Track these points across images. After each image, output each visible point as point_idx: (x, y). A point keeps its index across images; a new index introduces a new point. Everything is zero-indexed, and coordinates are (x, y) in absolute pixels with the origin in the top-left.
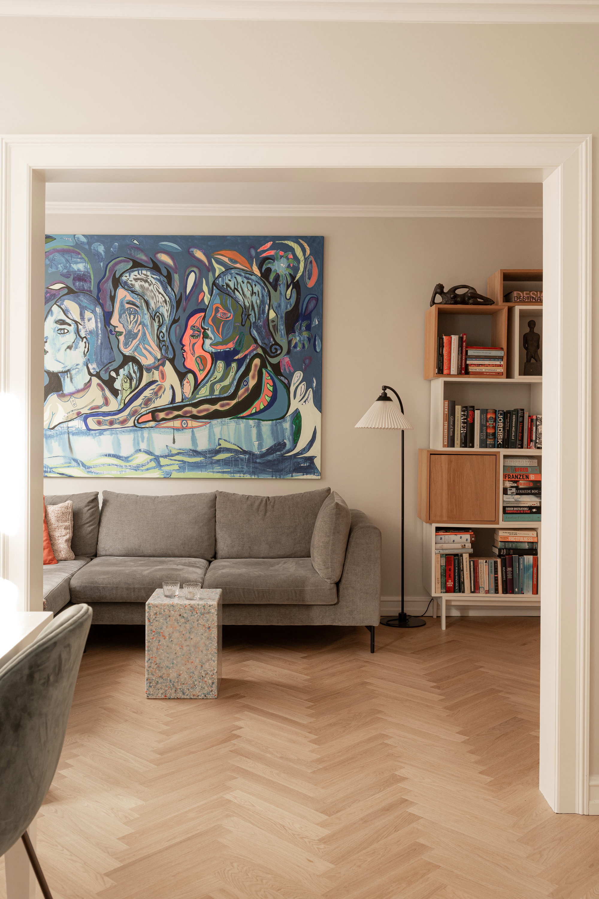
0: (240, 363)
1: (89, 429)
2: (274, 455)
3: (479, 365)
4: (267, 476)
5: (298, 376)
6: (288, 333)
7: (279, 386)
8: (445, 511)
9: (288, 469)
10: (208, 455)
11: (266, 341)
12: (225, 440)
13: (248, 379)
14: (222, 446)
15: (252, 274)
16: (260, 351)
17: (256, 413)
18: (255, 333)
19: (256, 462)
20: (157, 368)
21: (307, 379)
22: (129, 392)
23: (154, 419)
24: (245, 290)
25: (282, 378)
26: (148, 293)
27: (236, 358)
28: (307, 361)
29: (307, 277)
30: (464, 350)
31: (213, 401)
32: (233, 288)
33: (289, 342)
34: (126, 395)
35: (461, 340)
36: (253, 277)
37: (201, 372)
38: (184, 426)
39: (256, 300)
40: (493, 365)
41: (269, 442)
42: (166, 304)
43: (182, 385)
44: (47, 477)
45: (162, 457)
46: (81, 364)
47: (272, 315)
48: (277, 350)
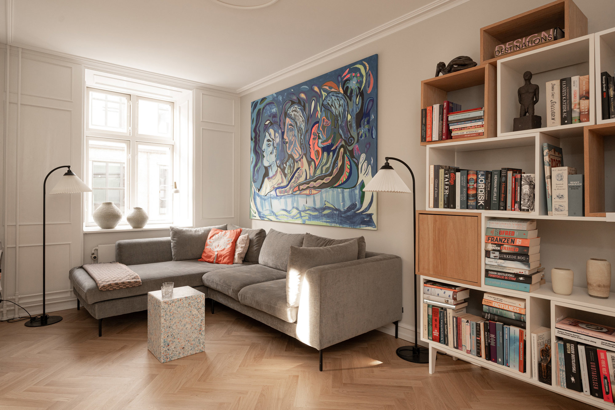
0: (334, 151)
1: (277, 196)
2: (351, 212)
3: (461, 129)
4: (347, 226)
5: (363, 156)
6: (357, 128)
7: (353, 165)
9: (358, 222)
10: (320, 211)
11: (346, 136)
12: (327, 202)
13: (338, 162)
14: (326, 206)
15: (340, 93)
17: (342, 184)
18: (341, 131)
19: (342, 217)
20: (300, 160)
21: (367, 159)
22: (290, 174)
23: (299, 190)
24: (336, 104)
25: (354, 160)
26: (297, 118)
27: (332, 149)
28: (368, 146)
29: (367, 86)
30: (445, 117)
31: (322, 178)
32: (330, 105)
33: (358, 134)
34: (289, 177)
35: (441, 108)
36: (340, 95)
37: (317, 160)
38: (311, 193)
39: (341, 109)
40: (475, 127)
41: (348, 204)
42: (303, 122)
43: (309, 169)
44: (264, 220)
45: (302, 211)
46: (275, 161)
47: (349, 117)
48: (351, 140)
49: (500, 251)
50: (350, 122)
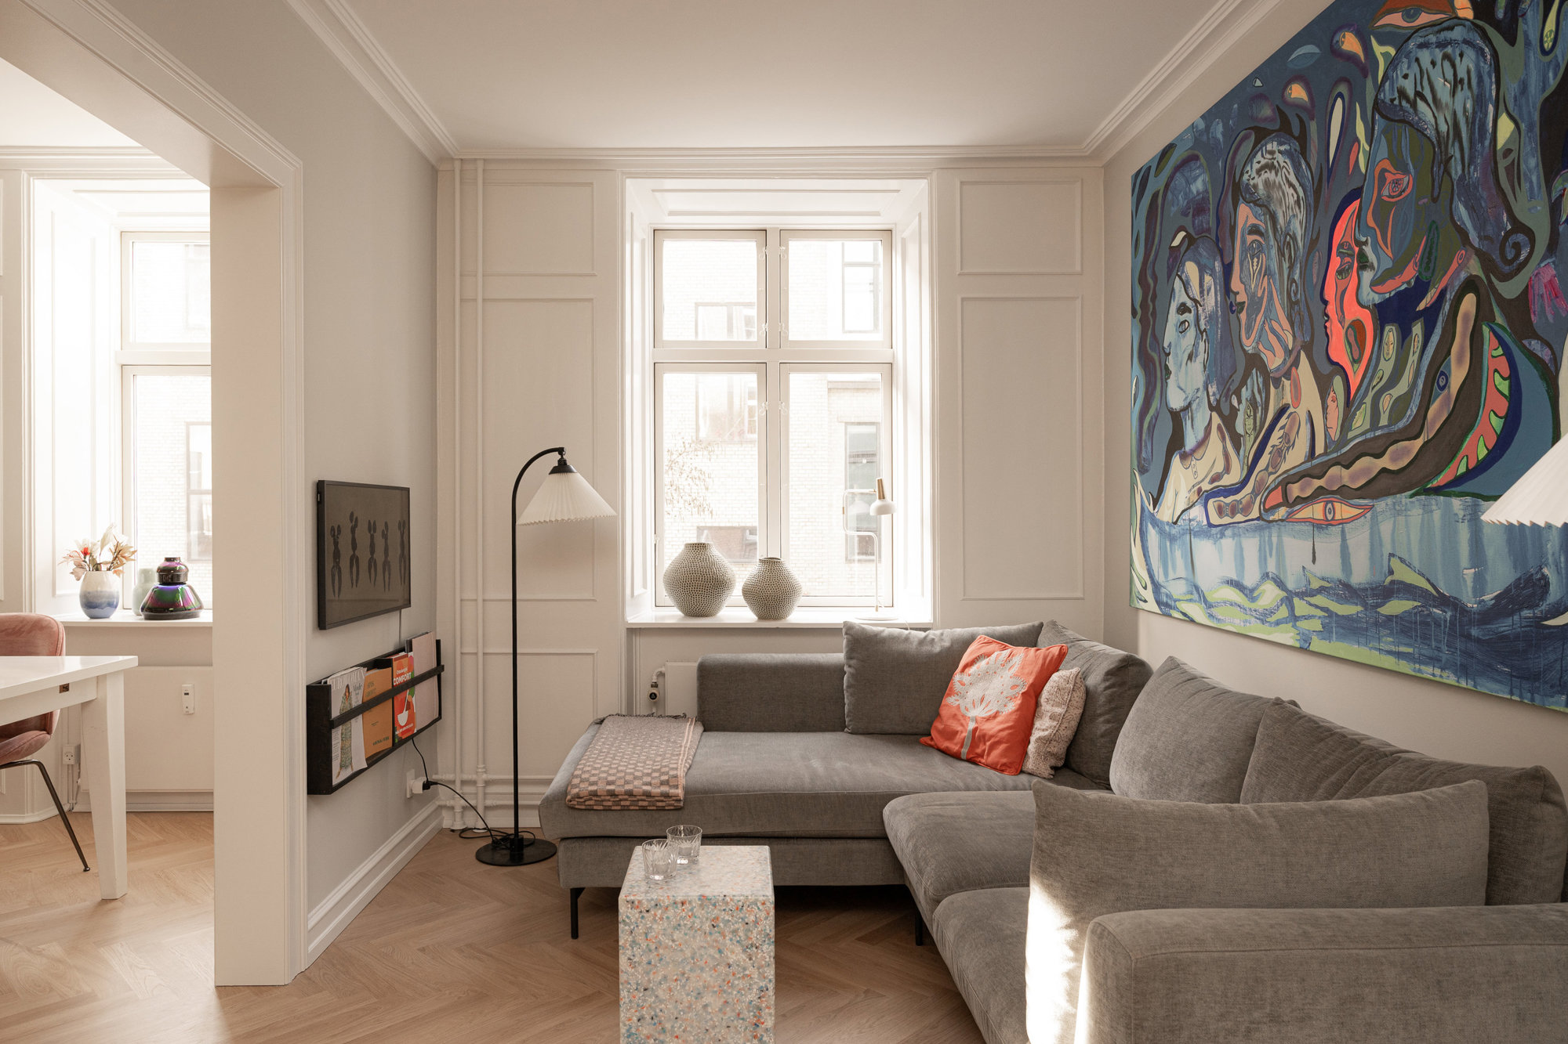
0: (1430, 317)
1: (1210, 525)
2: (1516, 618)
4: (1496, 686)
6: (1550, 177)
7: (1528, 374)
10: (1370, 601)
11: (1490, 230)
12: (1402, 560)
13: (1449, 366)
14: (1396, 577)
15: (1456, 22)
16: (1475, 268)
17: (1470, 474)
18: (1462, 212)
19: (1469, 637)
20: (1288, 375)
22: (1252, 437)
23: (1286, 502)
24: (1439, 82)
25: (1535, 345)
26: (1277, 194)
27: (1422, 306)
31: (1377, 447)
33: (1555, 209)
34: (1250, 446)
36: (1457, 33)
37: (1356, 366)
38: (1330, 517)
39: (1464, 101)
41: (1500, 573)
42: (1300, 208)
43: (1325, 409)
44: (1170, 616)
45: (1297, 594)
46: (1201, 389)
47: (1505, 128)
48: (1517, 247)
50: (1507, 152)
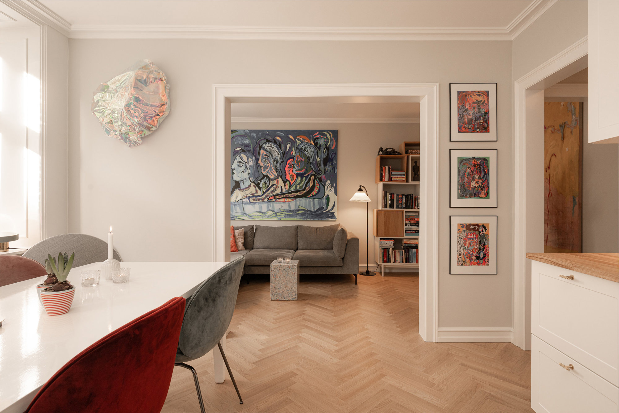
0: (306, 177)
1: (250, 202)
2: (319, 211)
3: (396, 178)
4: (316, 219)
5: (328, 182)
6: (324, 166)
7: (321, 186)
8: (383, 232)
9: (324, 217)
10: (295, 212)
11: (316, 169)
12: (301, 206)
13: (310, 183)
14: (300, 208)
15: (311, 144)
16: (314, 173)
17: (313, 196)
18: (312, 166)
19: (313, 214)
20: (275, 179)
21: (331, 183)
23: (275, 198)
24: (308, 150)
25: (322, 183)
26: (272, 152)
27: (305, 175)
28: (332, 177)
29: (331, 145)
30: (390, 172)
31: (297, 192)
32: (304, 149)
33: (325, 170)
34: (264, 189)
35: (389, 168)
36: (311, 145)
37: (292, 181)
39: (312, 154)
40: (401, 178)
41: (317, 207)
42: (279, 155)
43: (285, 186)
44: (234, 220)
45: (277, 212)
46: (247, 178)
47: (318, 159)
48: (320, 172)
49: (410, 223)
50: (319, 162)
